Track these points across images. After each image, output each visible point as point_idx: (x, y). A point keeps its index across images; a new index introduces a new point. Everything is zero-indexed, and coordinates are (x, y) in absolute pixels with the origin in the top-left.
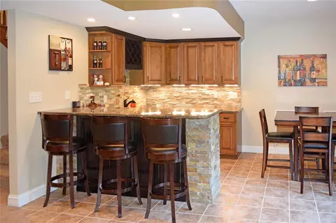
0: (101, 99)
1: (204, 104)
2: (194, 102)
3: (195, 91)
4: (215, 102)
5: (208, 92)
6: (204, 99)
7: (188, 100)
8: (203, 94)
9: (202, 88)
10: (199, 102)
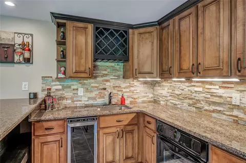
0: (75, 92)
1: (213, 111)
2: (198, 105)
3: (200, 89)
4: (235, 113)
5: (221, 92)
6: (214, 103)
7: (191, 102)
8: (212, 95)
9: (211, 83)
10: (206, 108)
